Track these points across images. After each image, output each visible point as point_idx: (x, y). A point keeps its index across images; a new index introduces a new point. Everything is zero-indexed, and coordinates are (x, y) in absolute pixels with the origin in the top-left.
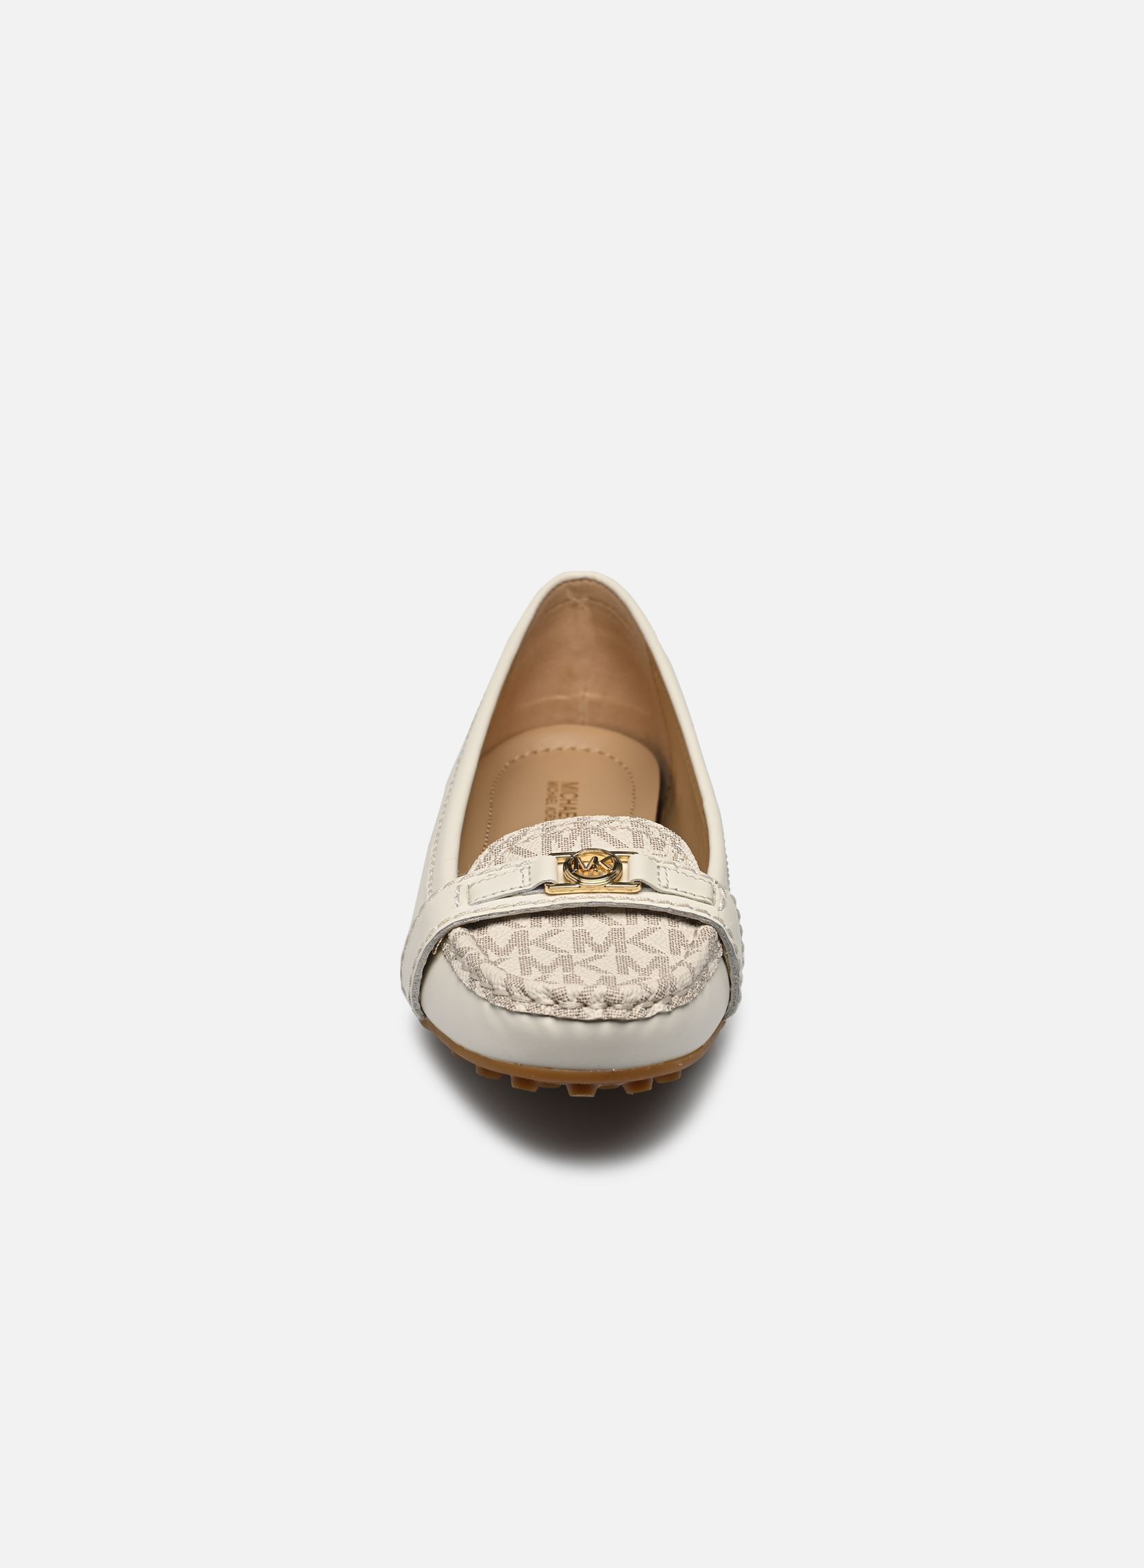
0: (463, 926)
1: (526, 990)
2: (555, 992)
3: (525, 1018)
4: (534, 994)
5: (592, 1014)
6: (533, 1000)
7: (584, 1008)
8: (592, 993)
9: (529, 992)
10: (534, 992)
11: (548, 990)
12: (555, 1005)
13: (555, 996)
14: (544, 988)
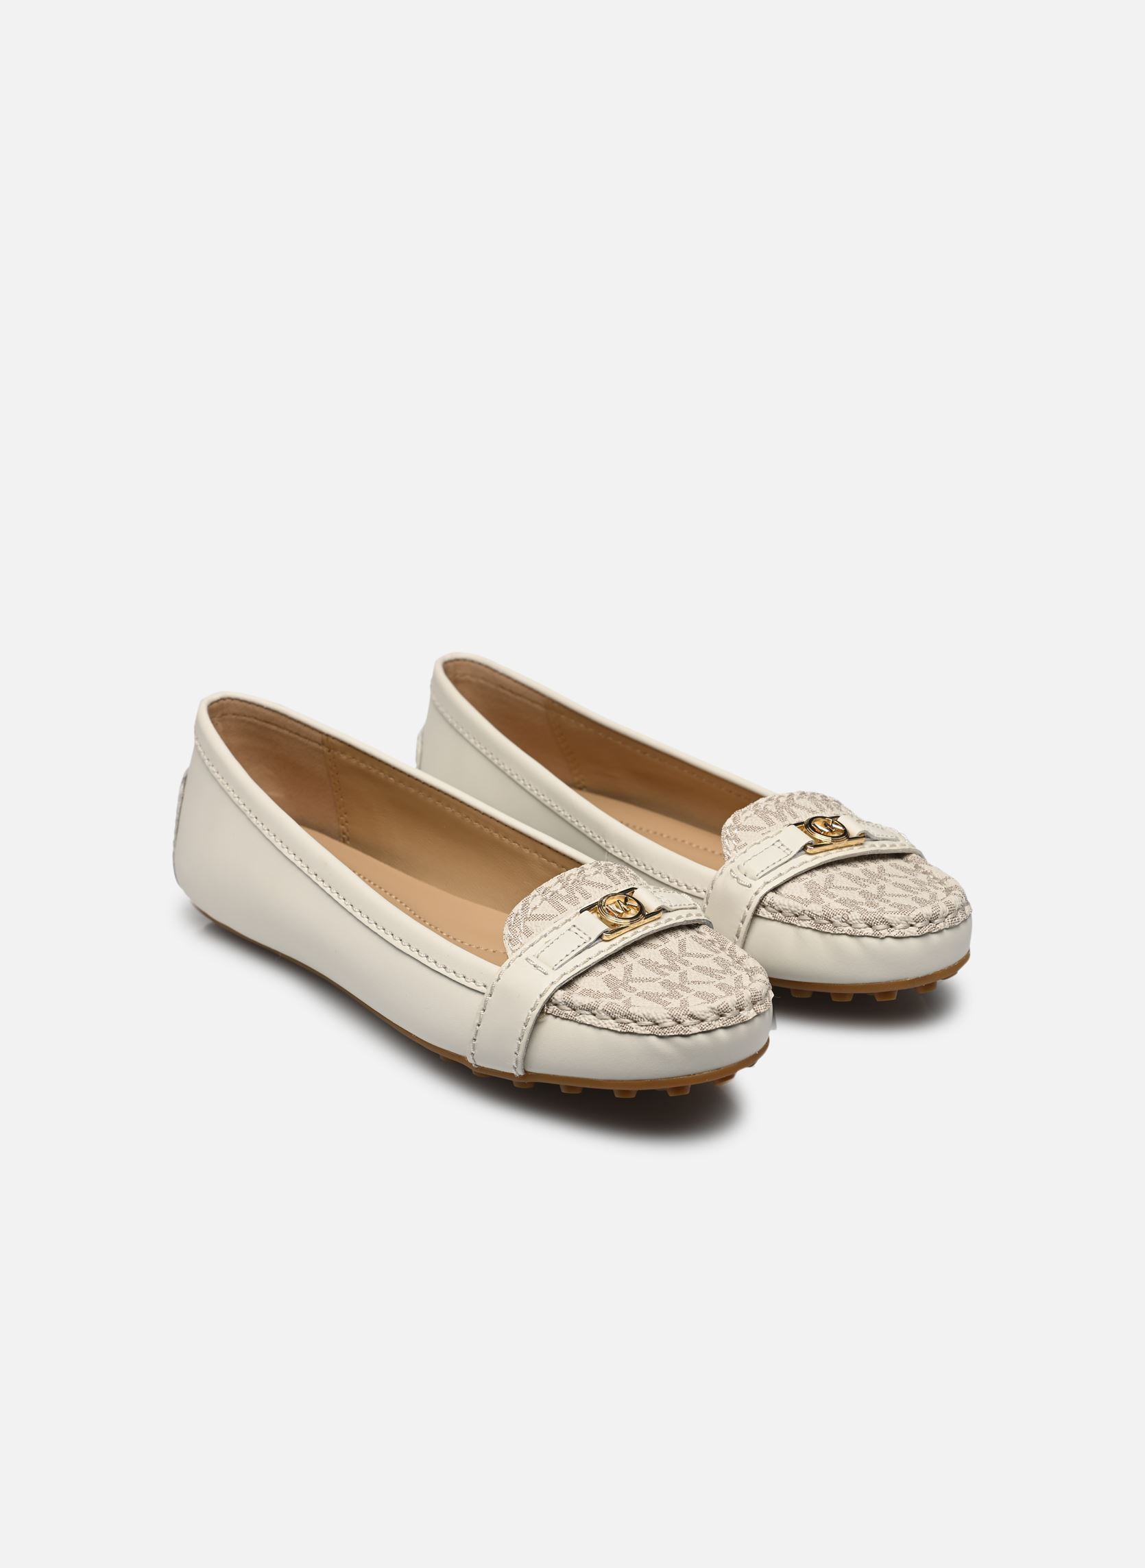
0: (559, 989)
1: (695, 1014)
2: (720, 1008)
3: (700, 1037)
4: (703, 1015)
5: (749, 1015)
6: (703, 1021)
7: (741, 1012)
8: (744, 998)
9: (699, 1015)
10: (703, 1013)
11: (713, 1009)
12: (721, 1018)
13: (721, 1011)
14: (708, 1008)
